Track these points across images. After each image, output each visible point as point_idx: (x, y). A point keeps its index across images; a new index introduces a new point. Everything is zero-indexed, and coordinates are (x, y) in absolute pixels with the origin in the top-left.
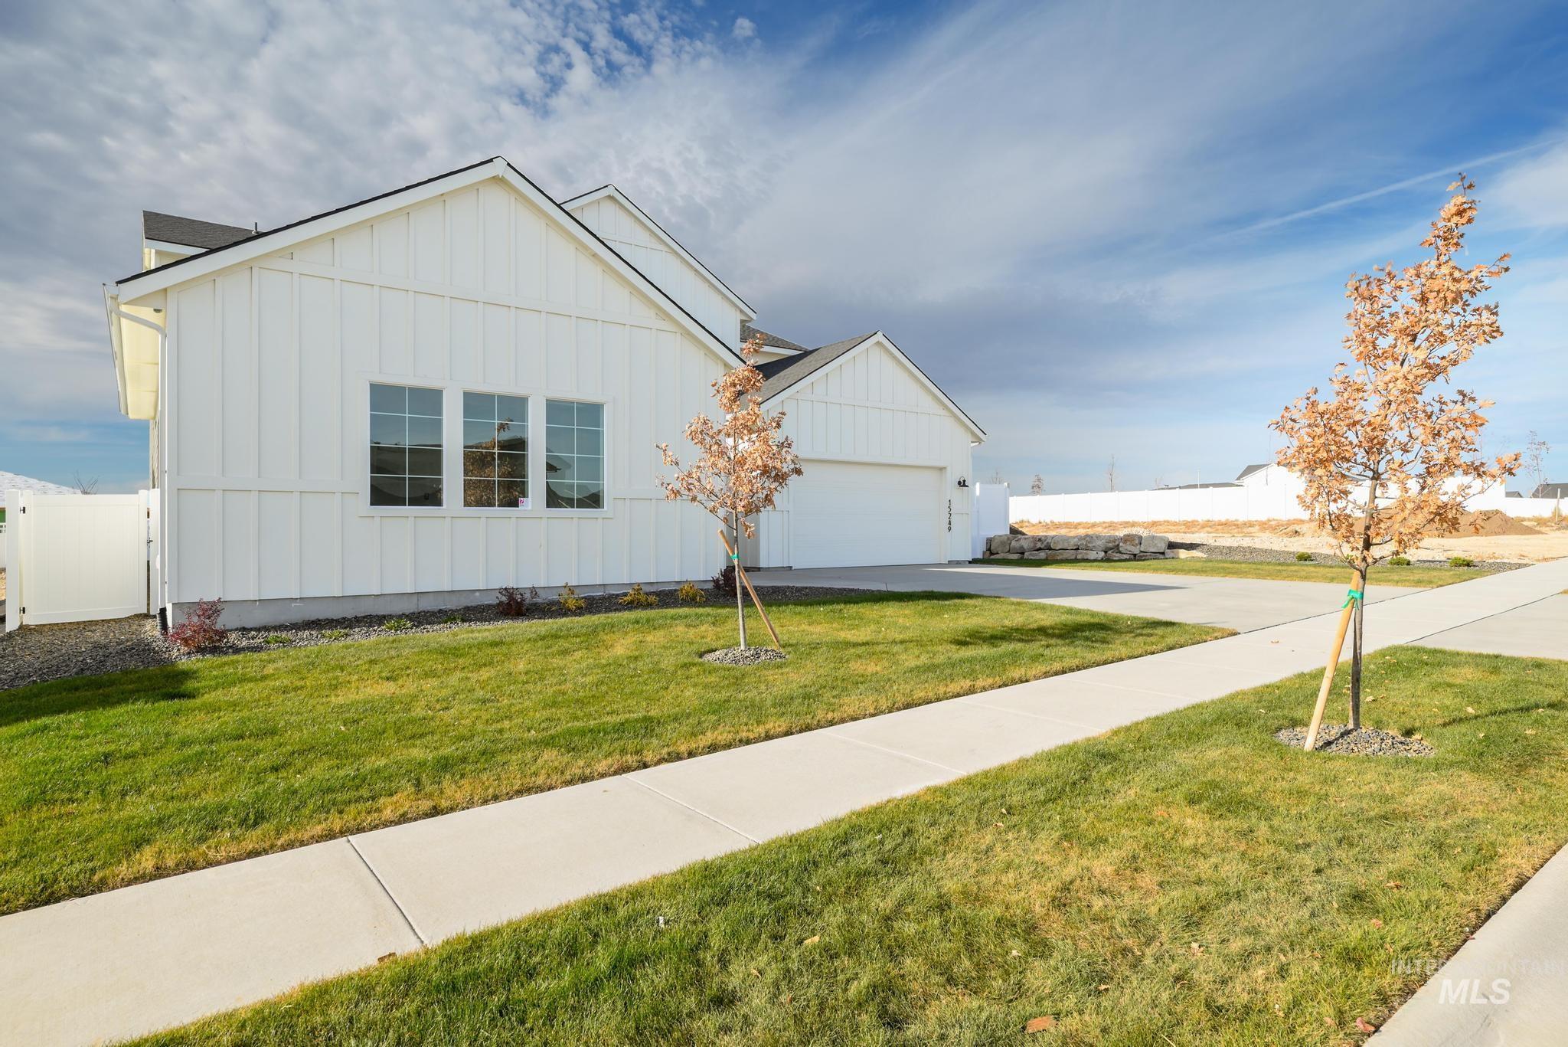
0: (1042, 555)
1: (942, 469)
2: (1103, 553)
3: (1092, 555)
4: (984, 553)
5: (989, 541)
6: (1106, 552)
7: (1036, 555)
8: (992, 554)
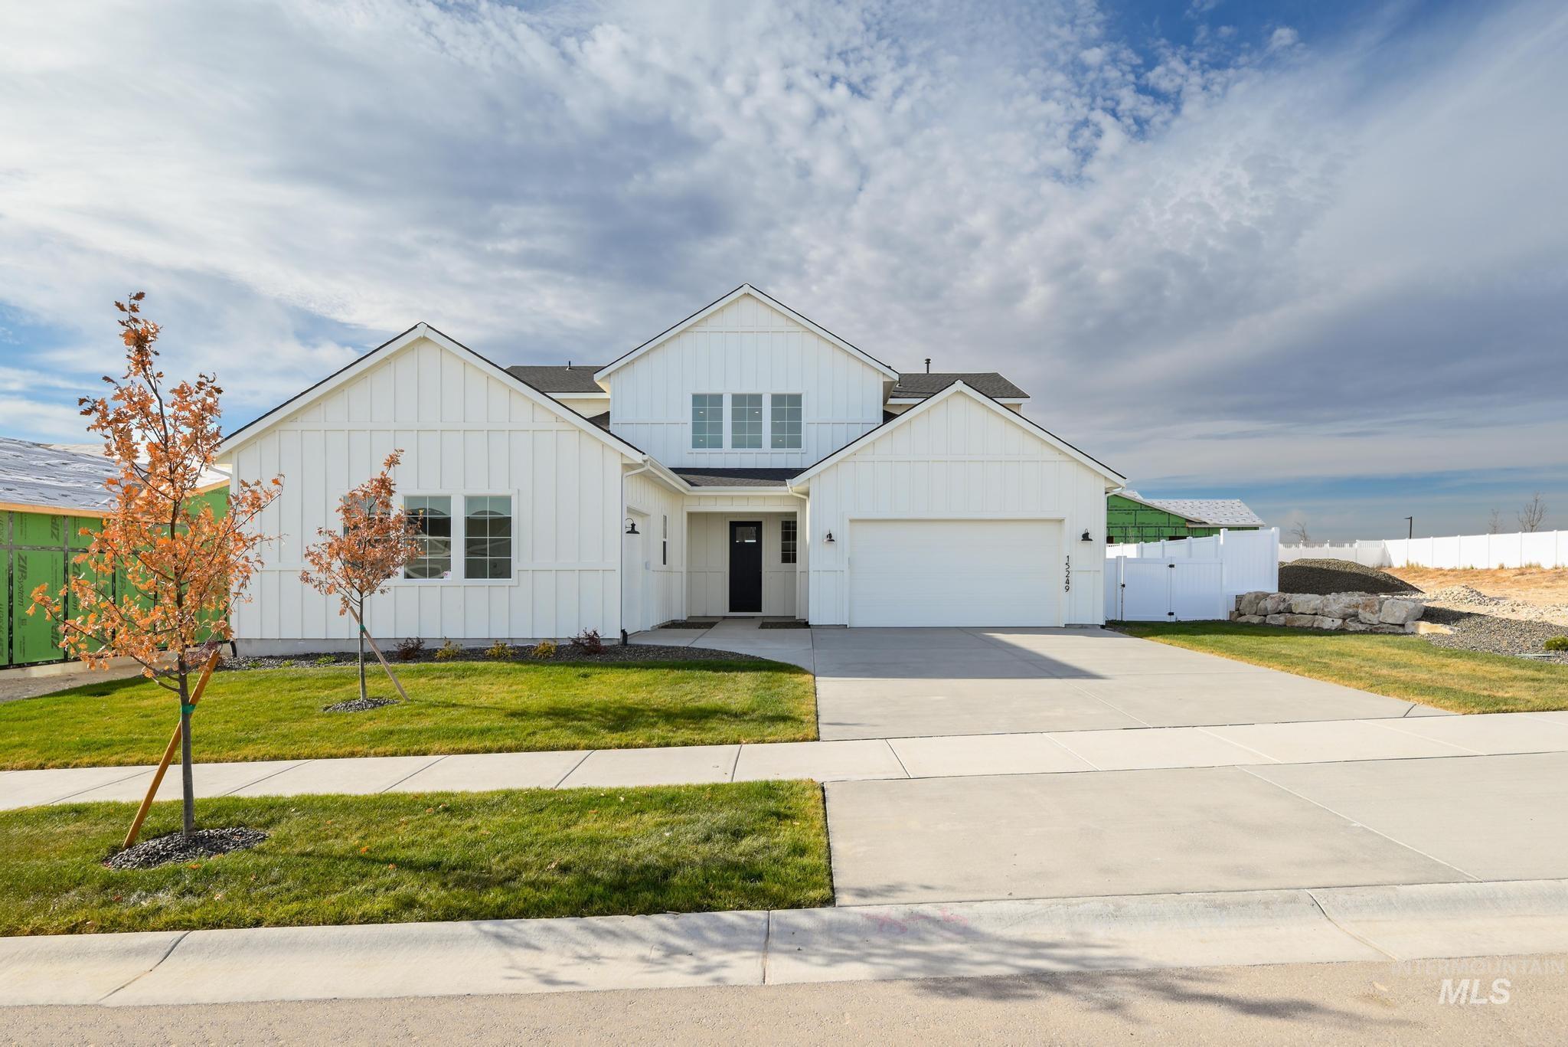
0: (1281, 619)
1: (1061, 521)
2: (1340, 622)
3: (1327, 623)
4: (1231, 613)
5: (1239, 599)
6: (1344, 620)
7: (1276, 618)
8: (1241, 615)
